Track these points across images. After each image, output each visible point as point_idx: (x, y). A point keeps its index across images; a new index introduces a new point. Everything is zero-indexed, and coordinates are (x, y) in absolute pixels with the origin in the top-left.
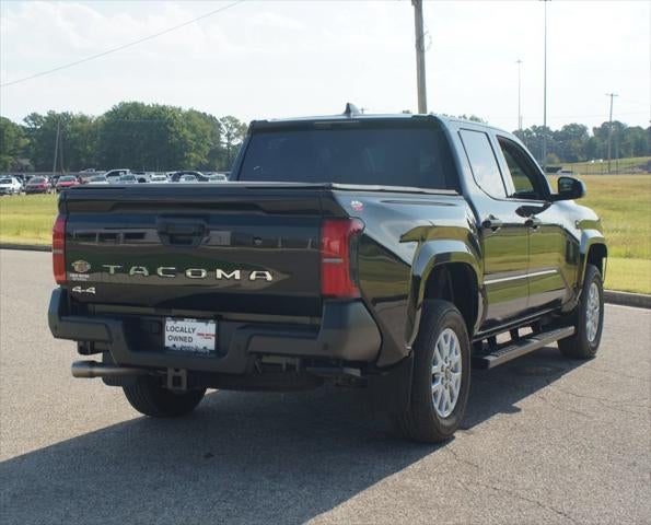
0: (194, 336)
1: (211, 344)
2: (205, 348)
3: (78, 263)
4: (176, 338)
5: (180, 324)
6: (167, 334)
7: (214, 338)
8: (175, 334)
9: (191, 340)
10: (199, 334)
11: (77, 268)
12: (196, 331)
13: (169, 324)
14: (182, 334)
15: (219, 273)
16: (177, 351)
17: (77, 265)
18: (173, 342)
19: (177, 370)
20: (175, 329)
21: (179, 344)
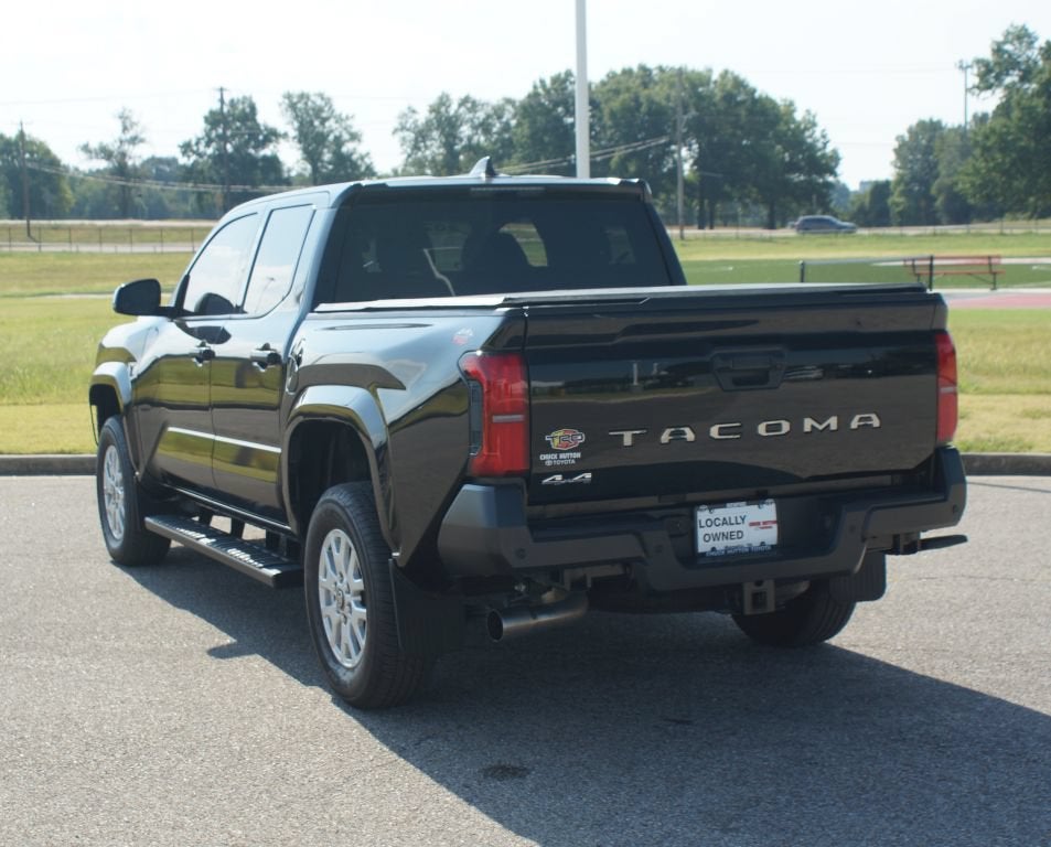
0: (743, 527)
1: (770, 536)
2: (763, 544)
3: (560, 433)
4: (716, 537)
5: (720, 513)
6: (701, 533)
7: (775, 527)
8: (714, 530)
9: (740, 534)
10: (752, 524)
11: (555, 444)
12: (747, 521)
13: (703, 515)
14: (726, 529)
15: (808, 424)
16: (721, 557)
17: (556, 438)
18: (712, 544)
19: (759, 583)
20: (713, 523)
21: (721, 545)
